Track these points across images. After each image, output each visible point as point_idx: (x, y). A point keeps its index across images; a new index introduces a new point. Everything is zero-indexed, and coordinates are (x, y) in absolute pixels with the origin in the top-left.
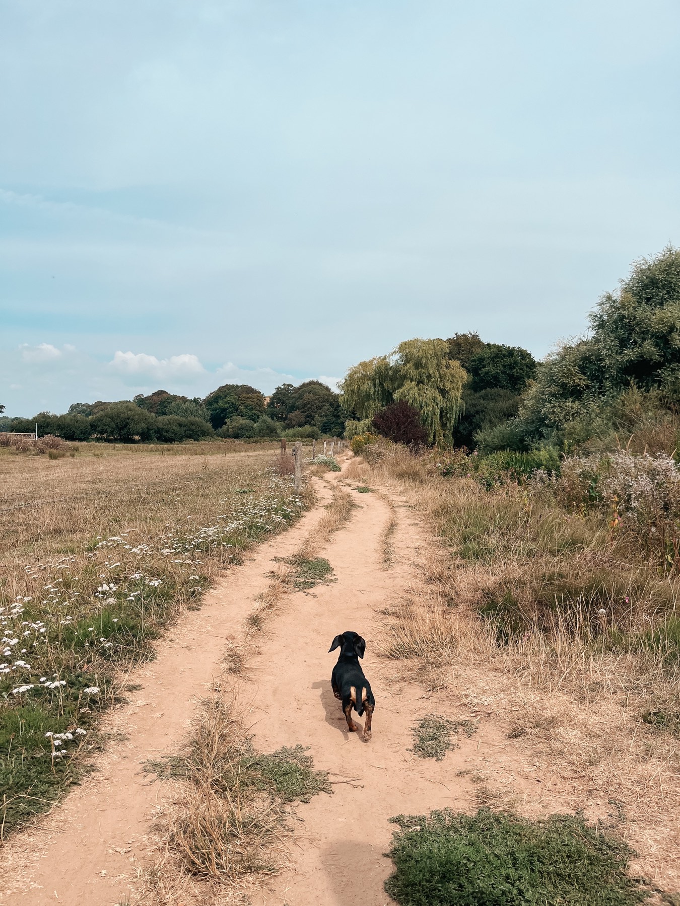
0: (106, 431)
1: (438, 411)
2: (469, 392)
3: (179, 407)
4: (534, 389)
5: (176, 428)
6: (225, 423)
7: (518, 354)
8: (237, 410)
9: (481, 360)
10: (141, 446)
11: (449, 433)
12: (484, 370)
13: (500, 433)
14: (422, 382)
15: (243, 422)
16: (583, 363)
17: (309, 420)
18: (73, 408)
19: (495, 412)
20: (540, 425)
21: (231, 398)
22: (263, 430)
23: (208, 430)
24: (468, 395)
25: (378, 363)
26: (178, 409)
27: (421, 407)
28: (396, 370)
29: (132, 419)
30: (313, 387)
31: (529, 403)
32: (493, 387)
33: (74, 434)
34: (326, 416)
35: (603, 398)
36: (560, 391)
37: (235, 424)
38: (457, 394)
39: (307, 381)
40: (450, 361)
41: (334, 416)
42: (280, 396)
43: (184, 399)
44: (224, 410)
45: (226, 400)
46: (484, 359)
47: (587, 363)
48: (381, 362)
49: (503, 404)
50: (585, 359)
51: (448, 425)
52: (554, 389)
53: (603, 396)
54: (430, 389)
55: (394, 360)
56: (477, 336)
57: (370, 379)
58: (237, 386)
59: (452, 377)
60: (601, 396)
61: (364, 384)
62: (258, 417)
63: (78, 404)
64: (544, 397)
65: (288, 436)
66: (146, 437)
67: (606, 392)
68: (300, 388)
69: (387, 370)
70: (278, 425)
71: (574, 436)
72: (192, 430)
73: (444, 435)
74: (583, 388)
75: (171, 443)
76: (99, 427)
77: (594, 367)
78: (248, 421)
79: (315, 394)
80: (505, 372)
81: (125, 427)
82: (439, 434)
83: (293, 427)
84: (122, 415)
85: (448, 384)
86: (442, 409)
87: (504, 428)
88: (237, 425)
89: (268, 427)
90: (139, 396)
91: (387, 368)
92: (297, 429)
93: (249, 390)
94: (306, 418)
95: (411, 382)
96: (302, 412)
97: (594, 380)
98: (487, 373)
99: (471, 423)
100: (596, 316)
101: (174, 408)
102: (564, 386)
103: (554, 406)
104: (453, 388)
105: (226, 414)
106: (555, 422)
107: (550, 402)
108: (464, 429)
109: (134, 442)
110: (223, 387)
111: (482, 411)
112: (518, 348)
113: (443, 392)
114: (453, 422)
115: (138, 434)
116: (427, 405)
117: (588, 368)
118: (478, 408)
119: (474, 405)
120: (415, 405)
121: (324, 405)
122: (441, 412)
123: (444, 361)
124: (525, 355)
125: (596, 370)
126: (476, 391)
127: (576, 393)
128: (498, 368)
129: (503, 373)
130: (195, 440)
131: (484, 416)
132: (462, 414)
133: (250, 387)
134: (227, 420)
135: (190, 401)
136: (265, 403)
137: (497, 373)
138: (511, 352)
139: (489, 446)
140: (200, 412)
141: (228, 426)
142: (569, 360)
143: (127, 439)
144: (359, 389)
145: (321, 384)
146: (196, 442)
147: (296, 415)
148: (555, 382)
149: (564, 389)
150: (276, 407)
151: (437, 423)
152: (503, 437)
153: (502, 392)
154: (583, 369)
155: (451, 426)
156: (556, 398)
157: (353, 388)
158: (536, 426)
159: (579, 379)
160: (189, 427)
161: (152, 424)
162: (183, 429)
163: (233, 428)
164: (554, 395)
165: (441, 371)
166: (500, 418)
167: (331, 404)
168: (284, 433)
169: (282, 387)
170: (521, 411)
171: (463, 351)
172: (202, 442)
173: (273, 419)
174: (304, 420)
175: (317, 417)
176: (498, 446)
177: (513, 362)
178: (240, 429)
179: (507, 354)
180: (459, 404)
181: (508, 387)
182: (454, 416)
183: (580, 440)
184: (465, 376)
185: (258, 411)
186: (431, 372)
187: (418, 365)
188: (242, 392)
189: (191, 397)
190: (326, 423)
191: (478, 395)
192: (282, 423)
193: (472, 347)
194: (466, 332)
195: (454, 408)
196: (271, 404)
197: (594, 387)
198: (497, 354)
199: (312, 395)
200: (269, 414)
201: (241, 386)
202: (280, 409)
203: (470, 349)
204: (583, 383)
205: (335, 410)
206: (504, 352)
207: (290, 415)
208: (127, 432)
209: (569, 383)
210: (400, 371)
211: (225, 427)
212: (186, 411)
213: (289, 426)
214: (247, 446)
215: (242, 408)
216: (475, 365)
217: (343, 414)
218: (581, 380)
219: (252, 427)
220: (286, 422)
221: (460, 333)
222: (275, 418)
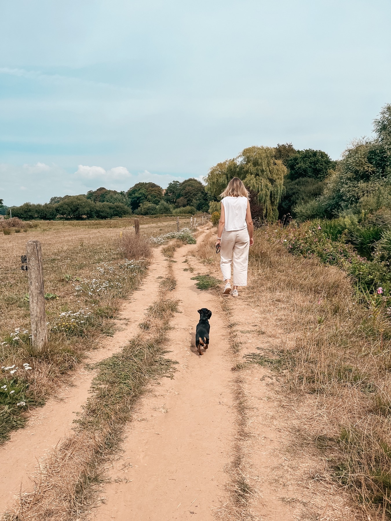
0: (65, 213)
1: (269, 193)
2: (288, 181)
3: (112, 197)
4: (334, 176)
5: (108, 210)
6: (140, 206)
7: (319, 155)
8: (146, 198)
9: (296, 159)
10: (87, 222)
11: (276, 208)
12: (297, 166)
13: (311, 206)
14: (258, 175)
15: (150, 205)
16: (371, 155)
17: (189, 202)
18: (52, 200)
19: (305, 193)
20: (339, 200)
21: (143, 191)
22: (162, 209)
23: (127, 210)
24: (287, 183)
25: (229, 164)
26: (111, 198)
27: (258, 191)
28: (242, 168)
29: (81, 205)
30: (191, 182)
31: (331, 186)
32: (303, 177)
33: (46, 216)
34: (199, 200)
35: (385, 179)
36: (354, 176)
37: (145, 206)
38: (280, 182)
39: (187, 179)
40: (276, 161)
41: (204, 200)
42: (172, 188)
43: (115, 192)
44: (138, 198)
45: (139, 192)
46: (298, 159)
47: (373, 156)
48: (231, 163)
49: (311, 188)
50: (371, 152)
51: (275, 202)
52: (349, 175)
53: (386, 178)
54: (263, 179)
55: (239, 161)
56: (292, 146)
57: (224, 174)
58: (146, 183)
59: (278, 171)
60: (384, 178)
61: (220, 177)
62: (159, 202)
63: (55, 198)
64: (342, 180)
65: (177, 213)
66: (90, 216)
67: (387, 175)
68: (183, 183)
69: (235, 168)
70: (171, 206)
71: (369, 207)
72: (118, 211)
73: (272, 209)
74: (370, 173)
75: (105, 219)
76: (61, 211)
77: (378, 158)
78: (153, 204)
79: (192, 186)
80: (311, 167)
81: (77, 210)
82: (270, 208)
83: (179, 207)
84: (74, 203)
85: (275, 176)
86: (271, 192)
87: (313, 203)
88: (146, 207)
89: (165, 208)
90: (90, 191)
91: (235, 166)
92: (182, 208)
93: (153, 185)
94: (187, 202)
95: (251, 175)
96: (185, 198)
97: (378, 167)
98: (299, 168)
99: (290, 201)
100: (379, 122)
101: (109, 198)
102: (356, 172)
103: (350, 187)
104: (278, 178)
105: (140, 200)
106: (350, 198)
107: (347, 184)
108: (285, 205)
109: (82, 219)
110: (137, 184)
111: (297, 193)
112: (319, 151)
113: (272, 181)
114: (278, 200)
115: (85, 214)
116: (262, 190)
117: (373, 159)
118: (294, 191)
119: (292, 189)
120: (254, 190)
121: (198, 193)
122: (271, 194)
123: (272, 161)
124: (323, 155)
125: (379, 160)
126: (292, 180)
127: (366, 177)
128: (307, 164)
129: (310, 167)
130: (119, 217)
131: (298, 195)
132: (284, 195)
133: (154, 184)
134: (141, 204)
135: (118, 193)
136: (163, 193)
137: (306, 167)
138: (315, 154)
139: (304, 215)
140: (124, 200)
141: (141, 207)
142: (361, 154)
143: (79, 218)
144: (217, 181)
145: (196, 180)
146: (120, 218)
147: (181, 200)
148: (350, 170)
149: (356, 175)
150: (169, 195)
151: (268, 202)
152: (313, 209)
153: (309, 180)
154: (370, 160)
155: (277, 203)
156: (351, 181)
157: (213, 181)
158: (336, 201)
159: (367, 166)
160: (115, 209)
161: (93, 208)
162: (112, 210)
163: (144, 209)
164: (349, 179)
165: (270, 168)
166: (309, 197)
167: (202, 193)
168: (174, 211)
169: (173, 183)
170: (325, 191)
171: (283, 155)
172: (124, 218)
173: (167, 203)
174: (186, 203)
175: (194, 201)
176: (310, 215)
177: (316, 160)
178: (148, 210)
179: (312, 155)
180: (282, 189)
181: (313, 177)
182: (279, 196)
183: (373, 210)
184: (285, 170)
185: (159, 198)
186: (264, 168)
187: (256, 163)
188: (149, 187)
189: (119, 191)
190: (199, 204)
191: (294, 182)
192: (173, 205)
193: (288, 153)
194: (285, 143)
195: (279, 191)
196: (166, 194)
197: (378, 172)
198: (306, 155)
199: (190, 187)
200: (166, 199)
201: (148, 183)
202: (172, 196)
203: (287, 154)
204: (370, 170)
205: (205, 196)
206: (310, 154)
207: (178, 200)
208: (78, 213)
209: (360, 170)
210: (244, 168)
211: (139, 209)
212: (116, 200)
213: (177, 207)
214: (150, 220)
215: (149, 197)
216: (292, 163)
217: (209, 198)
218: (369, 168)
219: (155, 208)
220: (176, 204)
221: (281, 144)
222: (169, 202)
